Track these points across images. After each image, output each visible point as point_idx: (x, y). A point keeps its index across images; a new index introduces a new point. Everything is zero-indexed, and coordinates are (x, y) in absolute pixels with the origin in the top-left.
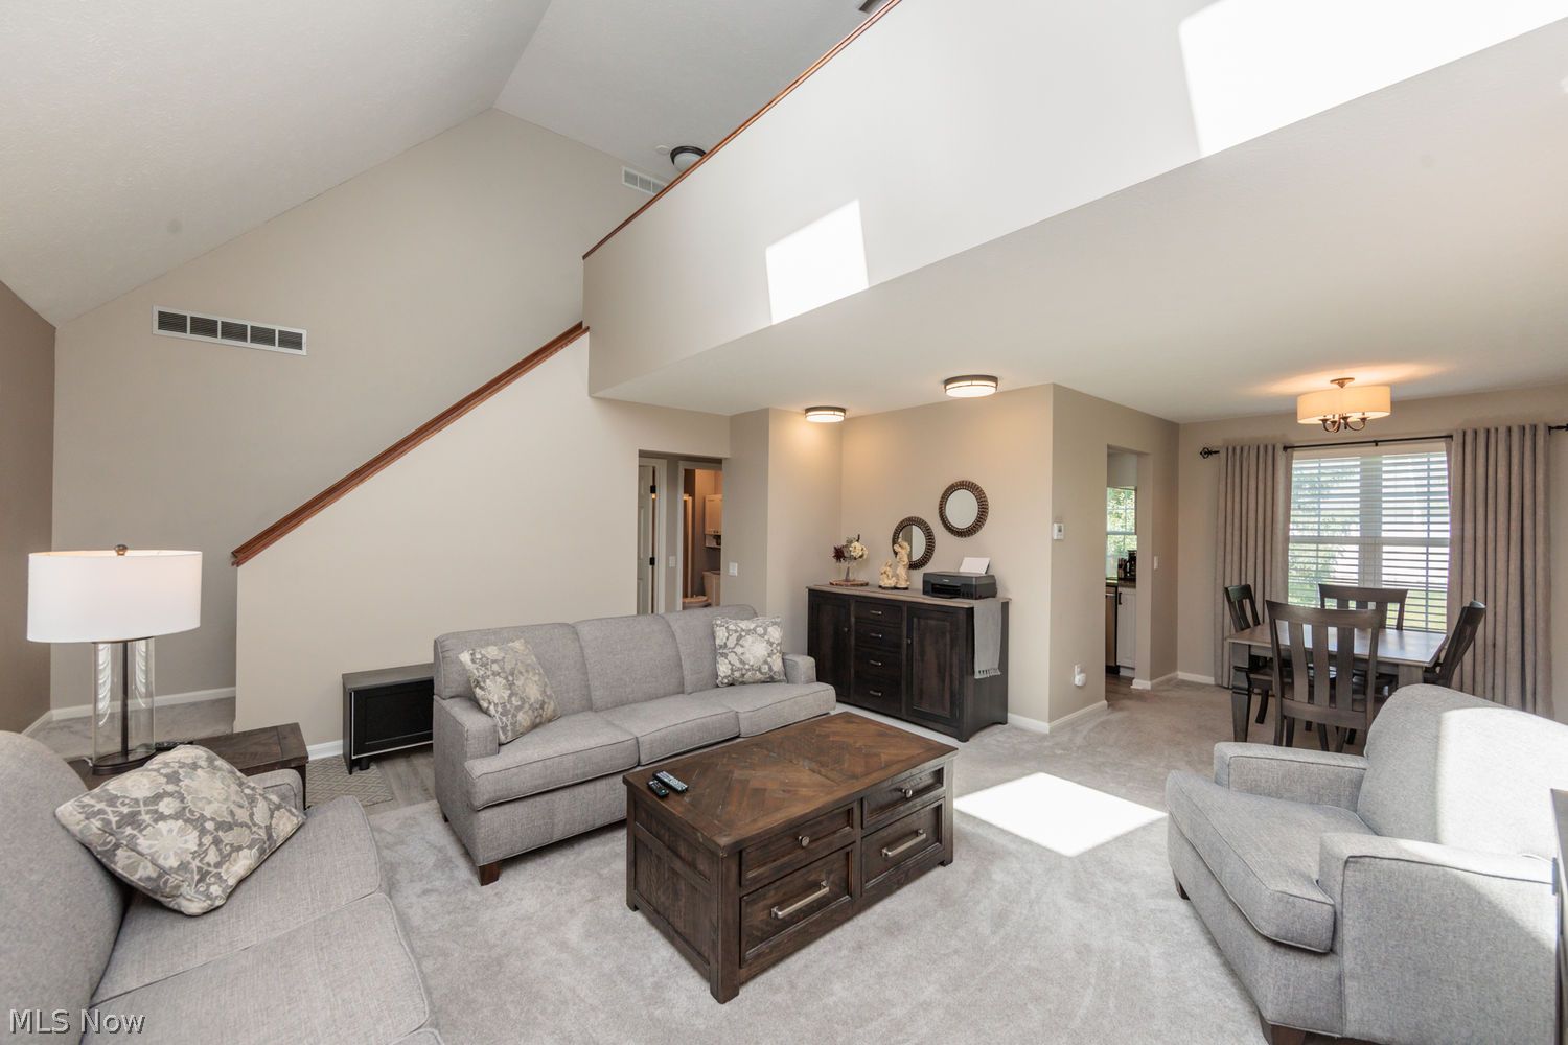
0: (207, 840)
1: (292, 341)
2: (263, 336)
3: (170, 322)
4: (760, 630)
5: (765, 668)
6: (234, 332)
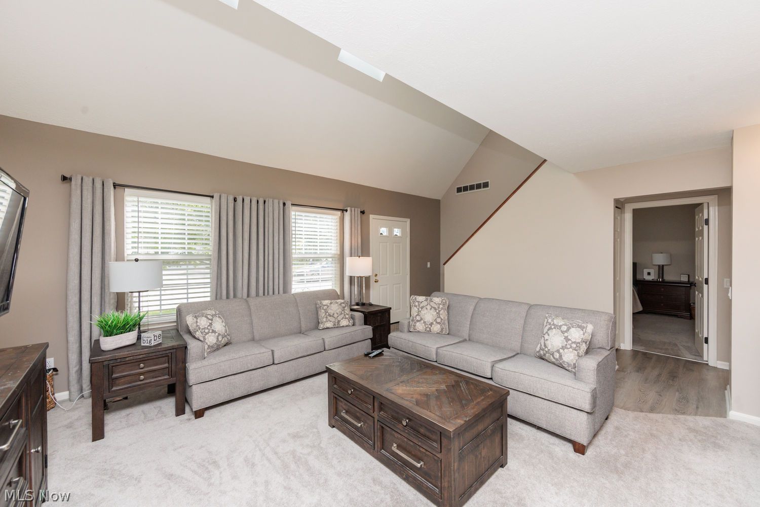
0: (325, 316)
1: (486, 185)
2: (479, 186)
3: (459, 190)
4: (564, 328)
5: (557, 355)
6: (472, 187)
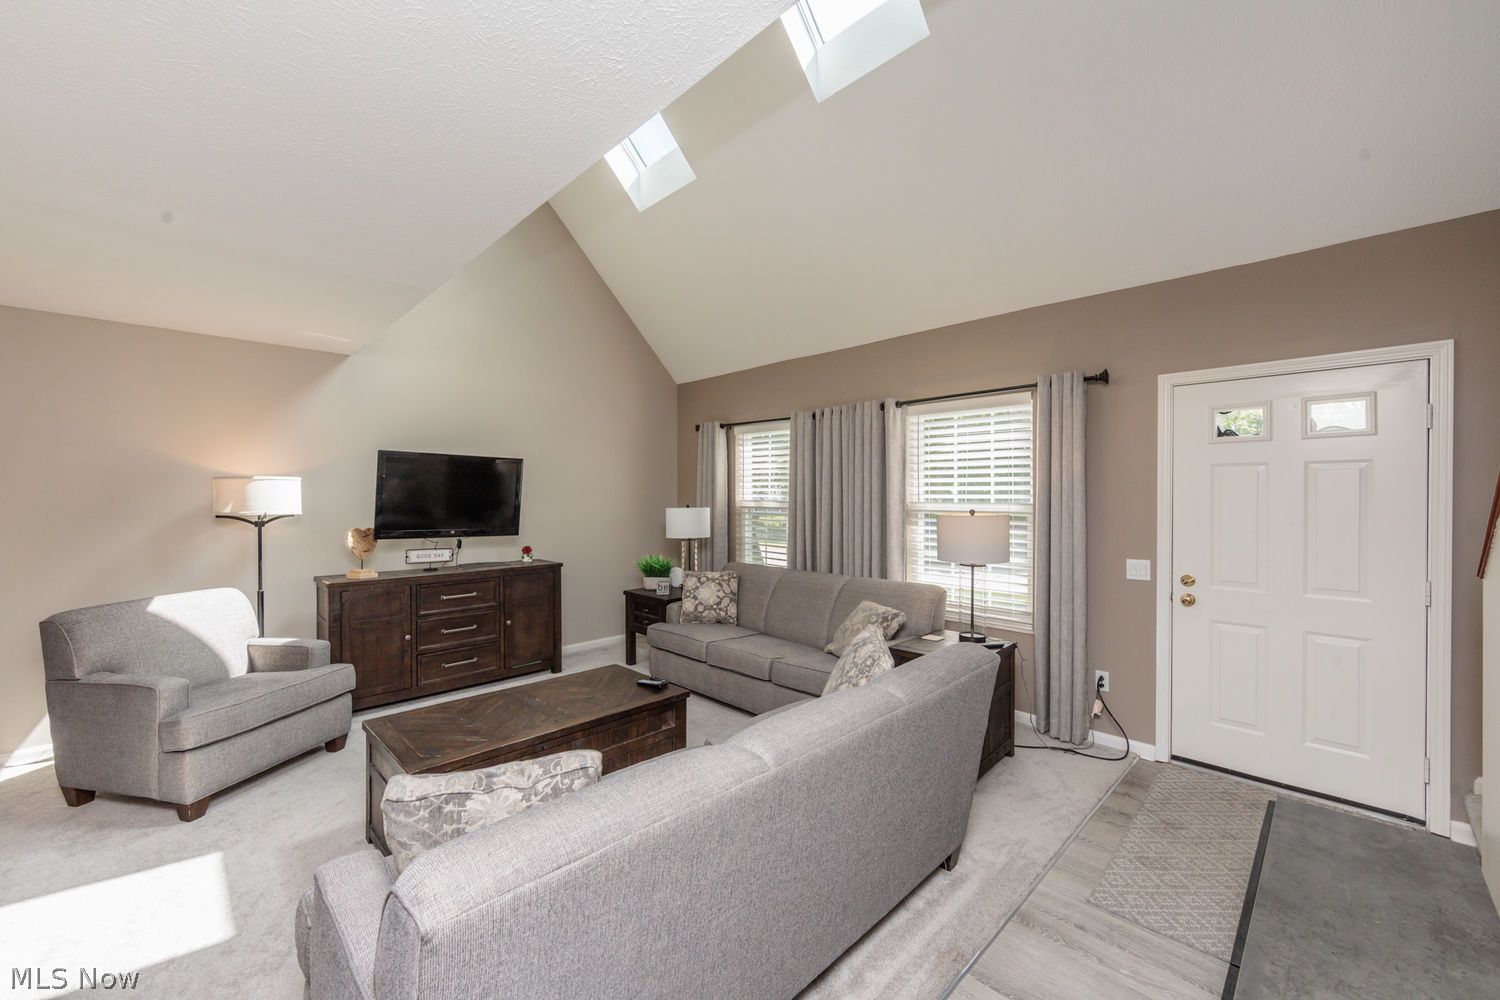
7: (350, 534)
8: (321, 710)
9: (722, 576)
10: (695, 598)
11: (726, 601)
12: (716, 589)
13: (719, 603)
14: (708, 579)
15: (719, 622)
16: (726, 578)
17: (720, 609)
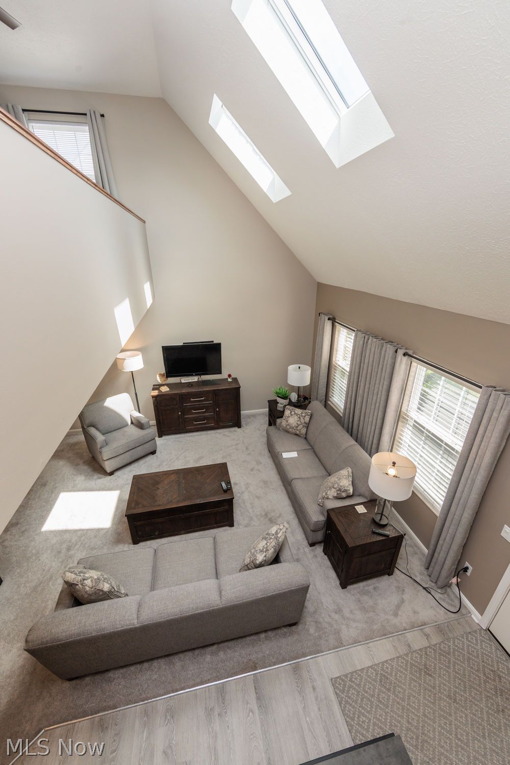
7: (158, 376)
8: (145, 445)
9: (302, 413)
10: (287, 421)
11: (301, 426)
12: (296, 420)
13: (297, 427)
14: (295, 413)
15: (296, 435)
16: (304, 415)
17: (297, 430)
